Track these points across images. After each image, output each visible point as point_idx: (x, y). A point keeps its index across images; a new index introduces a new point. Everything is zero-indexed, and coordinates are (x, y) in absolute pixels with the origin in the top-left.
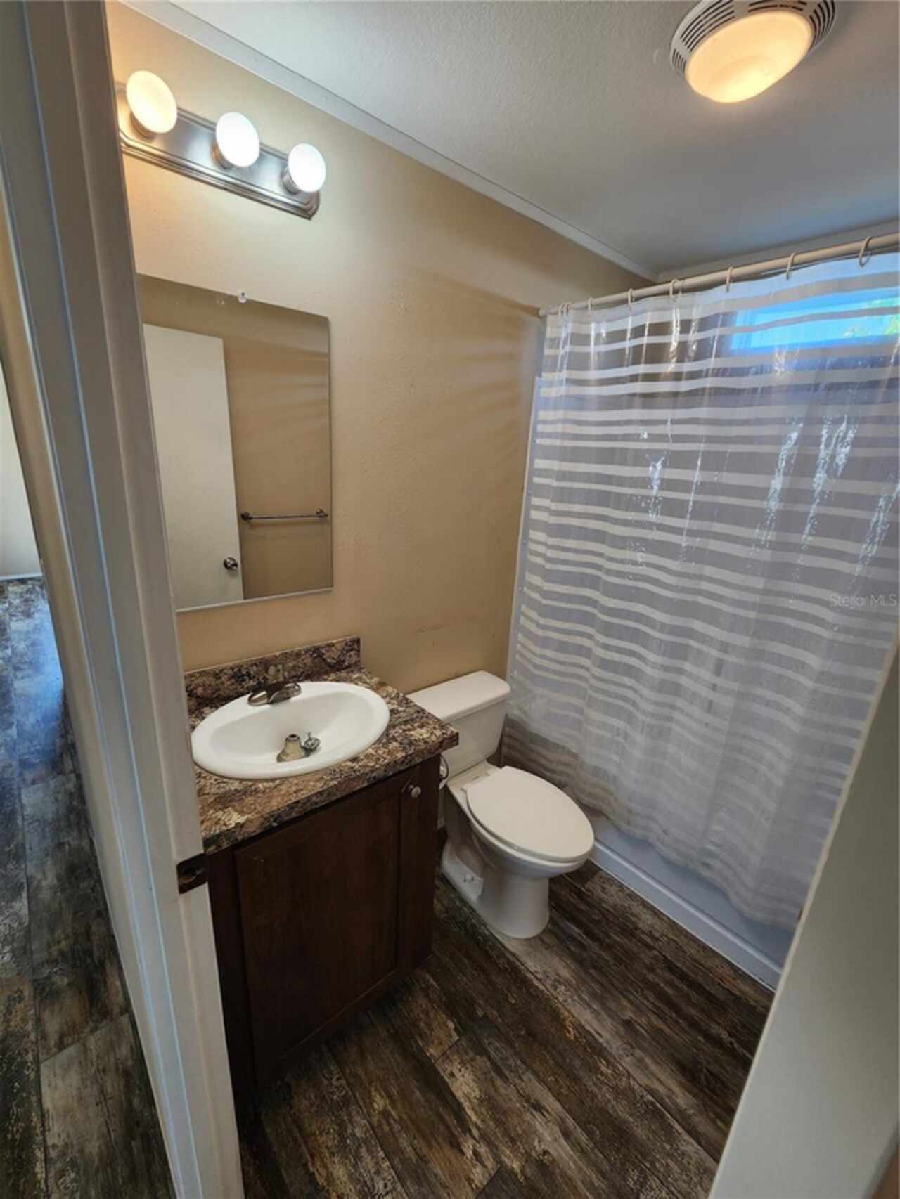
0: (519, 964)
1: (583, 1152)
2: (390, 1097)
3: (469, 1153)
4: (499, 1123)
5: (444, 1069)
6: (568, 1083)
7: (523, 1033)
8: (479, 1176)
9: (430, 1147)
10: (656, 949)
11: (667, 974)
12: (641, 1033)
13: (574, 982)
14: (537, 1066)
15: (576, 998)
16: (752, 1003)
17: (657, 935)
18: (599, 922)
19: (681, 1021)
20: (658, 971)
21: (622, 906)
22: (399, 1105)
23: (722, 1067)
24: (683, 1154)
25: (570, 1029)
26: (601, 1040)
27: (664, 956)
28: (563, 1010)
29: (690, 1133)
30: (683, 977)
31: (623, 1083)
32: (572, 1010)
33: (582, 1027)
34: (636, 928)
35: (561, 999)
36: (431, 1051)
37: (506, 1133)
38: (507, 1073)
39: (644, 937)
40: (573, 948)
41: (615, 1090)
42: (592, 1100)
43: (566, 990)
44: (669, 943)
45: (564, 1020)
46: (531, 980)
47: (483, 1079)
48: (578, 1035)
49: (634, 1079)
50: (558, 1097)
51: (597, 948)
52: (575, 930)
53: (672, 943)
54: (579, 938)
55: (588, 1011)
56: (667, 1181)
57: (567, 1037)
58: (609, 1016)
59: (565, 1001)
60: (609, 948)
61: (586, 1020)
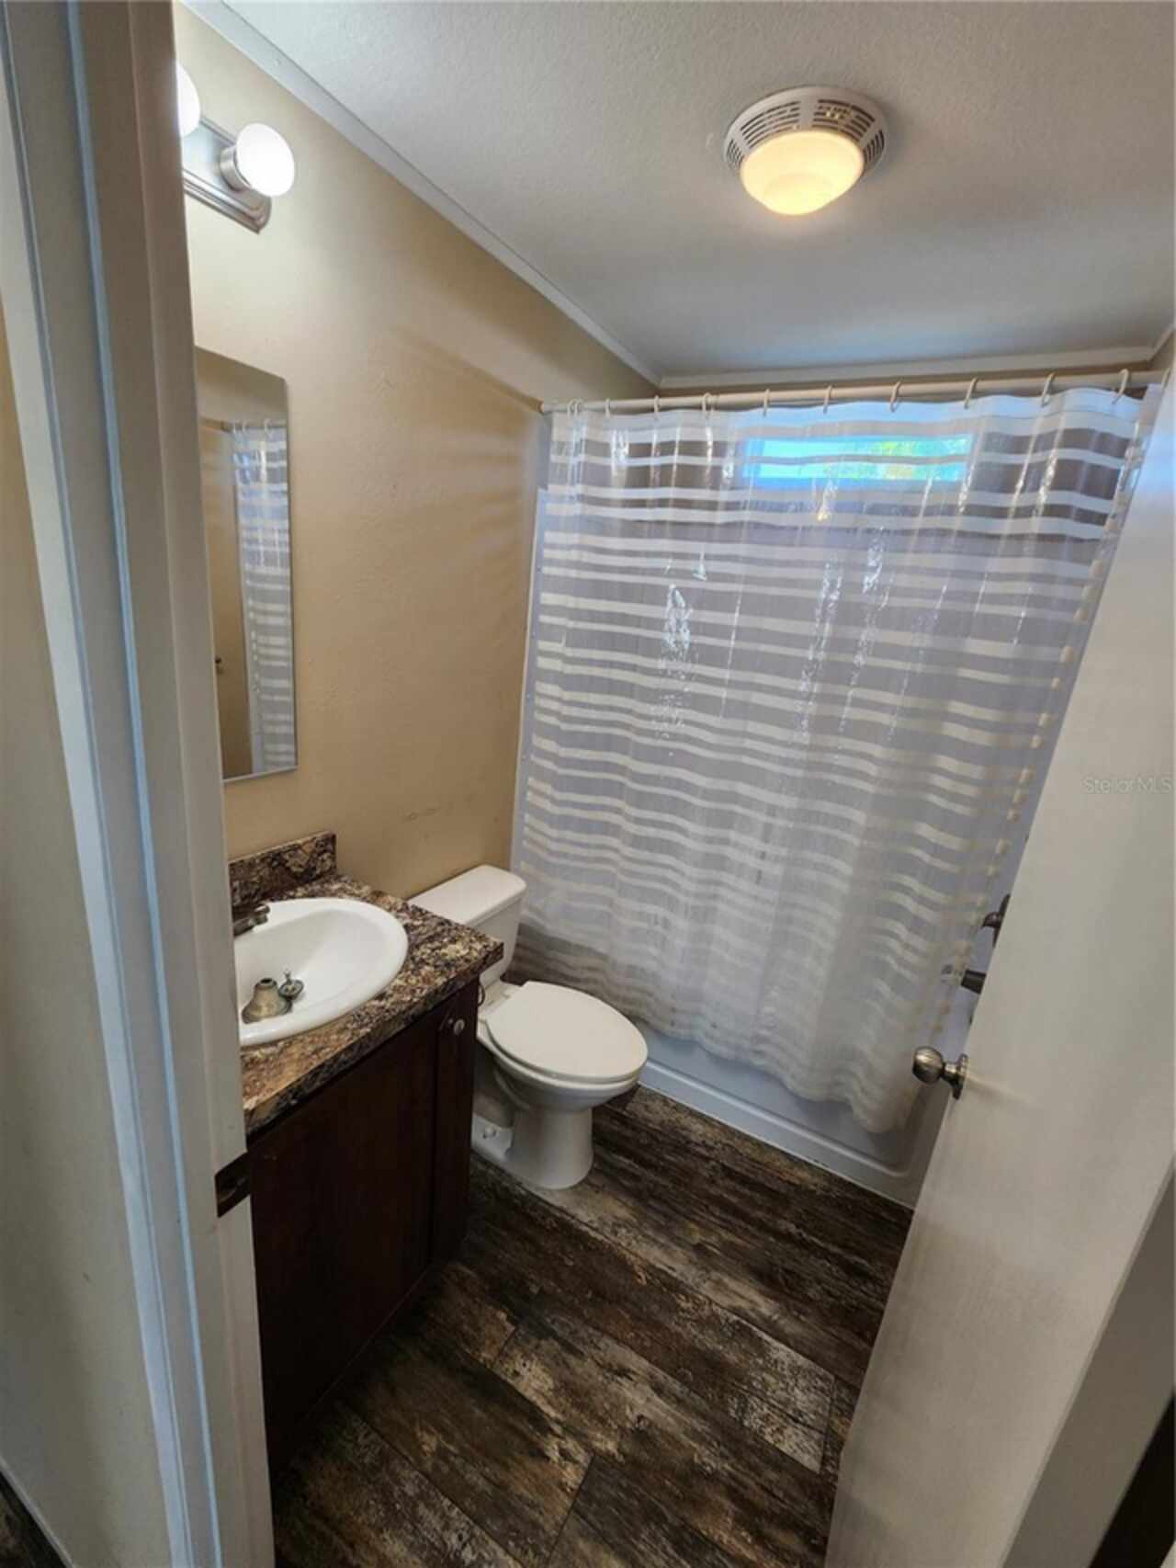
0: (569, 1218)
1: (679, 1401)
2: (442, 1430)
3: (555, 1455)
4: (581, 1407)
5: (504, 1371)
6: (649, 1333)
7: (589, 1295)
8: (572, 1476)
9: (506, 1467)
10: (712, 1159)
11: (728, 1183)
12: (715, 1254)
13: (635, 1220)
14: (612, 1328)
15: (640, 1237)
16: (812, 1187)
17: (710, 1143)
18: (649, 1146)
19: (749, 1227)
20: (720, 1182)
21: (670, 1121)
22: (457, 1436)
23: (795, 1260)
24: (776, 1361)
25: (641, 1274)
26: (675, 1275)
27: (723, 1165)
28: (628, 1255)
29: (777, 1338)
30: (744, 1181)
31: (706, 1312)
32: (639, 1252)
33: (653, 1266)
34: (689, 1142)
35: (624, 1244)
36: (484, 1354)
37: (593, 1414)
38: (580, 1347)
39: (698, 1149)
40: (626, 1183)
41: (700, 1322)
42: (678, 1342)
43: (629, 1231)
44: (723, 1149)
45: (632, 1266)
46: (587, 1233)
47: (555, 1365)
48: (650, 1278)
49: (717, 1304)
50: (642, 1352)
51: (652, 1176)
52: (624, 1162)
53: (727, 1149)
54: (631, 1170)
55: (656, 1248)
56: (765, 1395)
57: (637, 1283)
58: (680, 1245)
59: (629, 1244)
60: (664, 1172)
61: (655, 1258)
